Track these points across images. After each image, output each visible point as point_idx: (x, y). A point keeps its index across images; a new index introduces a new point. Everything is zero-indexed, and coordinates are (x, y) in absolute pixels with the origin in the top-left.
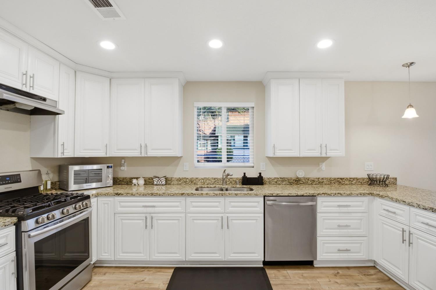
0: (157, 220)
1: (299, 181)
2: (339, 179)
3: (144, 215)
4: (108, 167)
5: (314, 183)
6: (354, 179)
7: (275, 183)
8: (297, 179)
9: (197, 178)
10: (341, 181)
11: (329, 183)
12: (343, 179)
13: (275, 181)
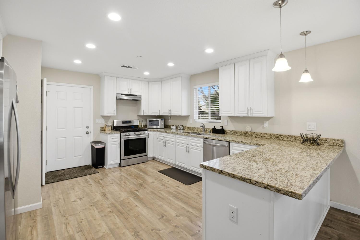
0: (168, 143)
1: (247, 134)
2: (278, 136)
3: (164, 141)
4: (162, 120)
5: (258, 137)
6: (292, 137)
7: (232, 134)
8: (245, 133)
9: (195, 128)
10: (280, 137)
11: (270, 138)
12: (282, 135)
13: (232, 132)
